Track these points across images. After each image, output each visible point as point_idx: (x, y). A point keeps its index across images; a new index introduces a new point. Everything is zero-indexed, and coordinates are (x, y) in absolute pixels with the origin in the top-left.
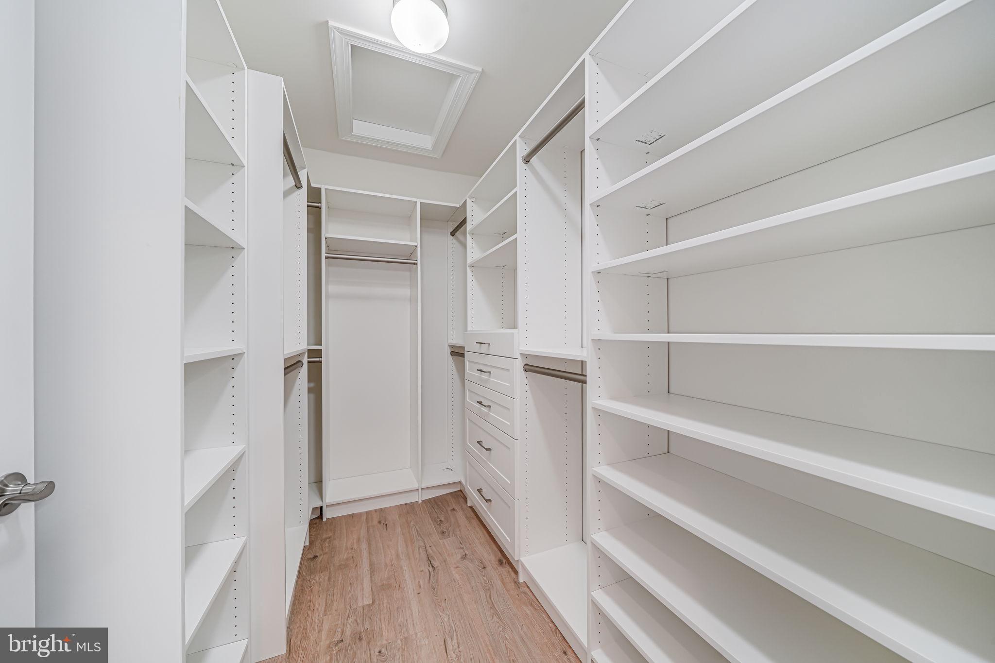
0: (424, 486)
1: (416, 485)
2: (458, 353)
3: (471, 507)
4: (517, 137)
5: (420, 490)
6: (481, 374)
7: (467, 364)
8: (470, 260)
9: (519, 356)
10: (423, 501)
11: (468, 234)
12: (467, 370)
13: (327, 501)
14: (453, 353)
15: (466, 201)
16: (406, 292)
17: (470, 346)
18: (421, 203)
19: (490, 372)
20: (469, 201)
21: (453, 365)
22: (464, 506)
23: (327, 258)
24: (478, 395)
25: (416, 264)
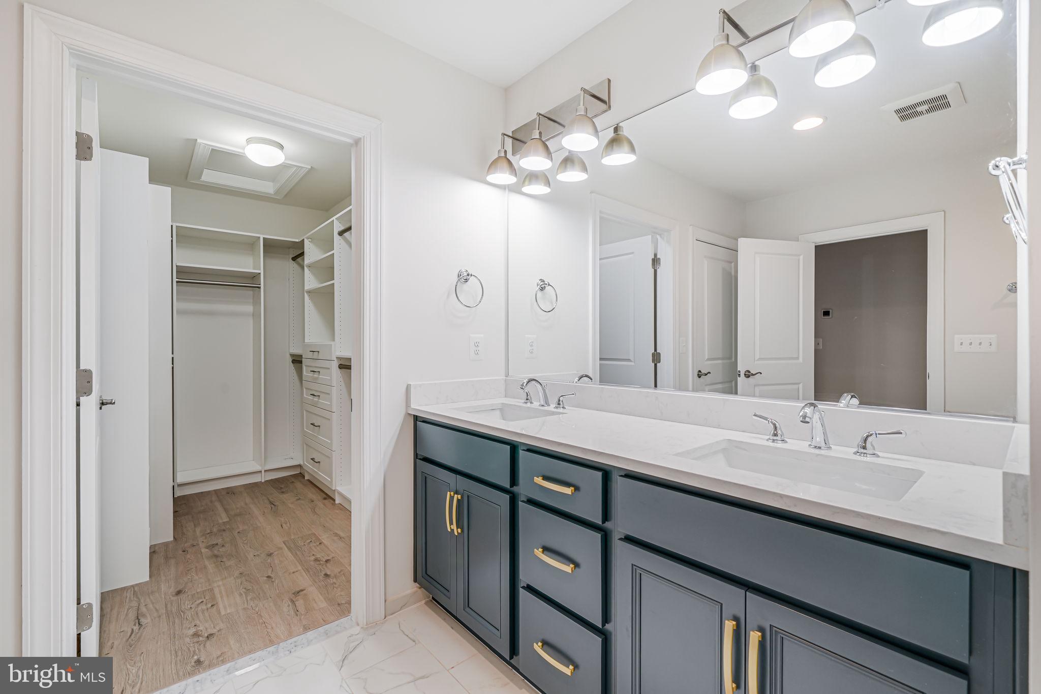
0: (267, 468)
1: (258, 468)
2: (297, 361)
3: (308, 480)
4: (334, 218)
5: (263, 472)
6: (314, 374)
7: (304, 368)
8: (306, 288)
9: (335, 359)
10: (265, 481)
11: (305, 267)
12: (304, 373)
13: (178, 481)
14: (294, 361)
15: (304, 239)
16: (249, 308)
17: (306, 355)
18: (264, 238)
19: (319, 372)
20: (305, 240)
21: (294, 371)
22: (302, 480)
23: (177, 282)
24: (311, 390)
25: (260, 288)
